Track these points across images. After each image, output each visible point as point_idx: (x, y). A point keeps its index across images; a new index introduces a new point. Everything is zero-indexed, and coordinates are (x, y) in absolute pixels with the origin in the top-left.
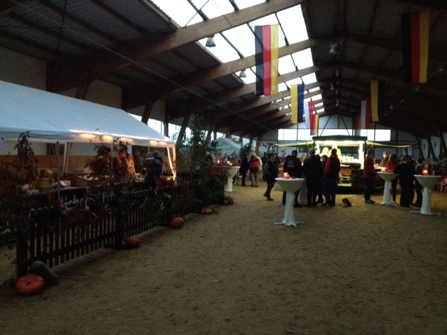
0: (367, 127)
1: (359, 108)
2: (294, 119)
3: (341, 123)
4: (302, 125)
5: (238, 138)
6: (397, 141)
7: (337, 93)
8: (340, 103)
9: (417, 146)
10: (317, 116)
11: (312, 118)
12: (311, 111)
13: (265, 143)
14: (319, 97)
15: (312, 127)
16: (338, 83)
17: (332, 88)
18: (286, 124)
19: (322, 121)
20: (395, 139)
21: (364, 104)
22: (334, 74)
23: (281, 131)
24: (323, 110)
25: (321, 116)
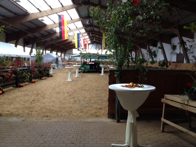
3: (97, 47)
11: (85, 45)
14: (88, 37)
24: (90, 42)
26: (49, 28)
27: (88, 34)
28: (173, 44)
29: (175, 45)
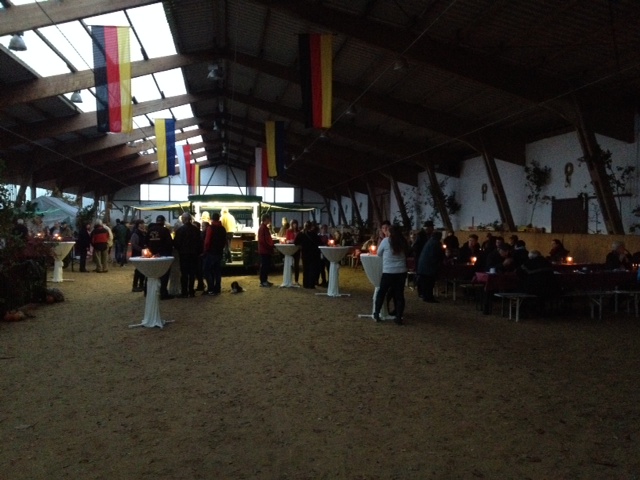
0: (264, 184)
1: (253, 158)
2: (163, 171)
3: (231, 177)
4: (175, 179)
5: (73, 197)
6: (302, 203)
7: (223, 136)
8: (227, 150)
9: (326, 209)
10: (197, 167)
11: (190, 169)
12: (187, 158)
13: (120, 205)
14: (199, 139)
15: (190, 182)
16: (223, 122)
17: (215, 128)
18: (152, 178)
19: (205, 174)
20: (300, 200)
21: (258, 152)
22: (218, 108)
23: (144, 188)
24: (205, 158)
25: (203, 166)
26: (50, 92)
27: (200, 126)
28: (533, 163)
29: (542, 167)
